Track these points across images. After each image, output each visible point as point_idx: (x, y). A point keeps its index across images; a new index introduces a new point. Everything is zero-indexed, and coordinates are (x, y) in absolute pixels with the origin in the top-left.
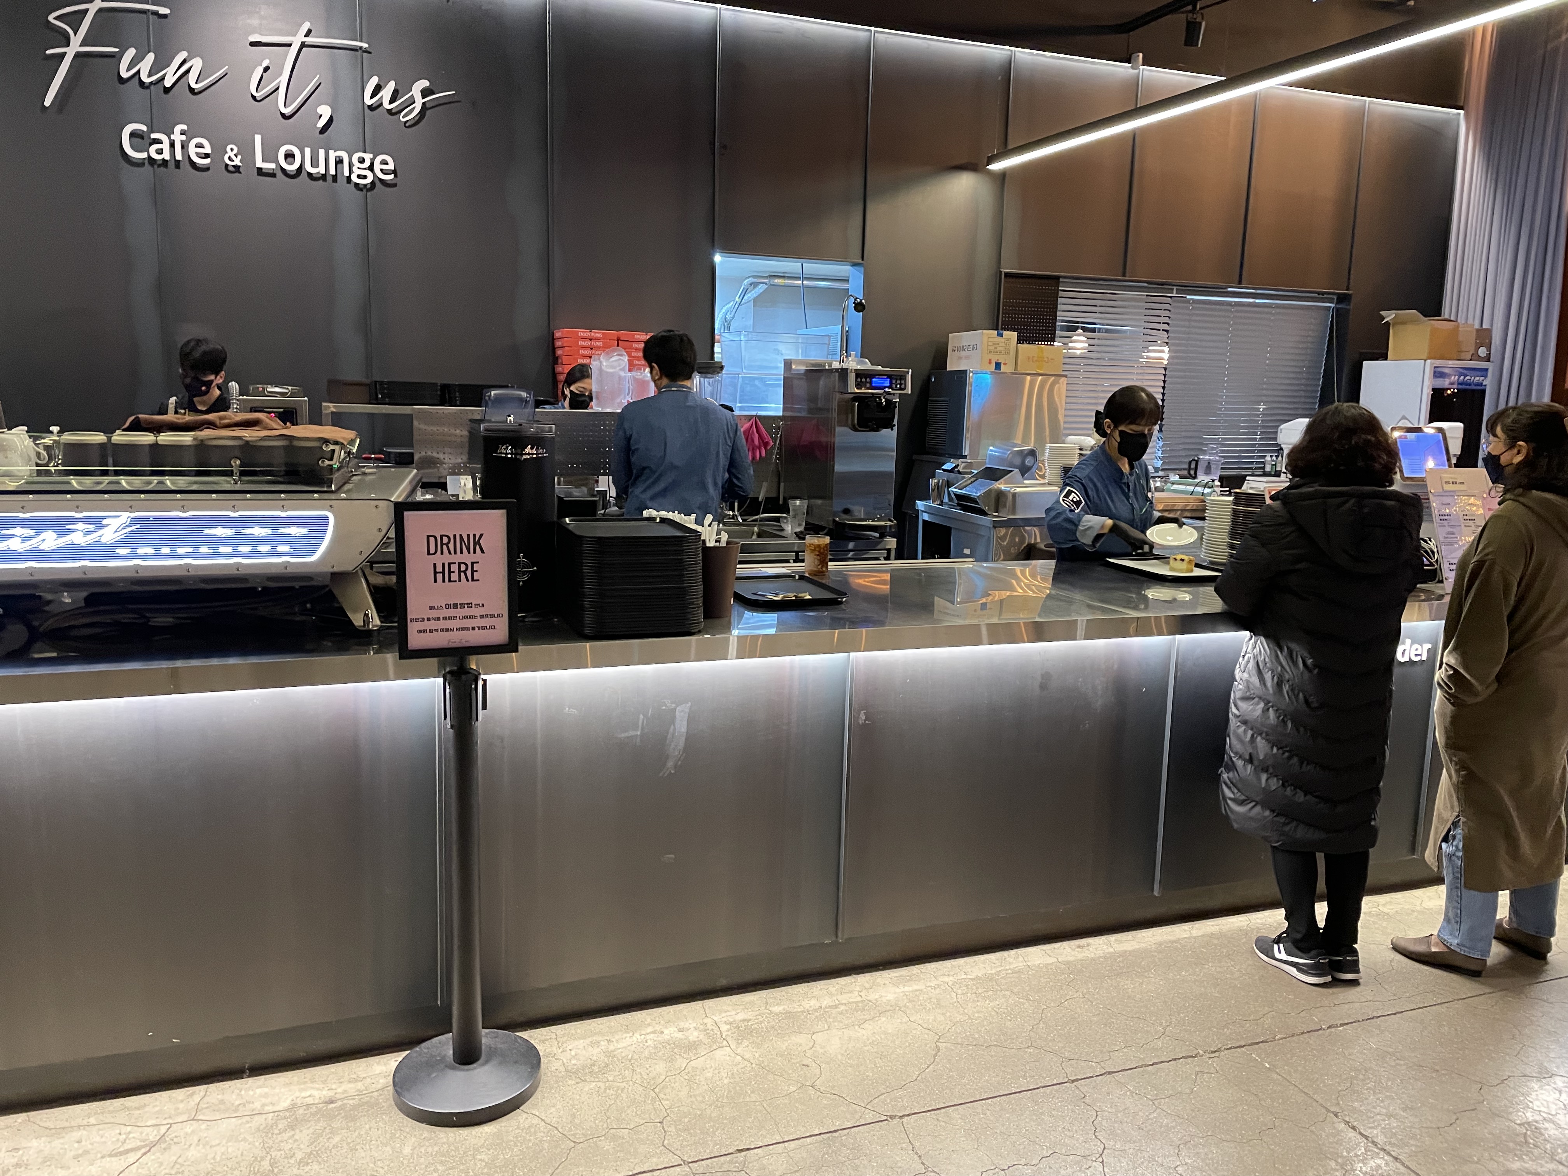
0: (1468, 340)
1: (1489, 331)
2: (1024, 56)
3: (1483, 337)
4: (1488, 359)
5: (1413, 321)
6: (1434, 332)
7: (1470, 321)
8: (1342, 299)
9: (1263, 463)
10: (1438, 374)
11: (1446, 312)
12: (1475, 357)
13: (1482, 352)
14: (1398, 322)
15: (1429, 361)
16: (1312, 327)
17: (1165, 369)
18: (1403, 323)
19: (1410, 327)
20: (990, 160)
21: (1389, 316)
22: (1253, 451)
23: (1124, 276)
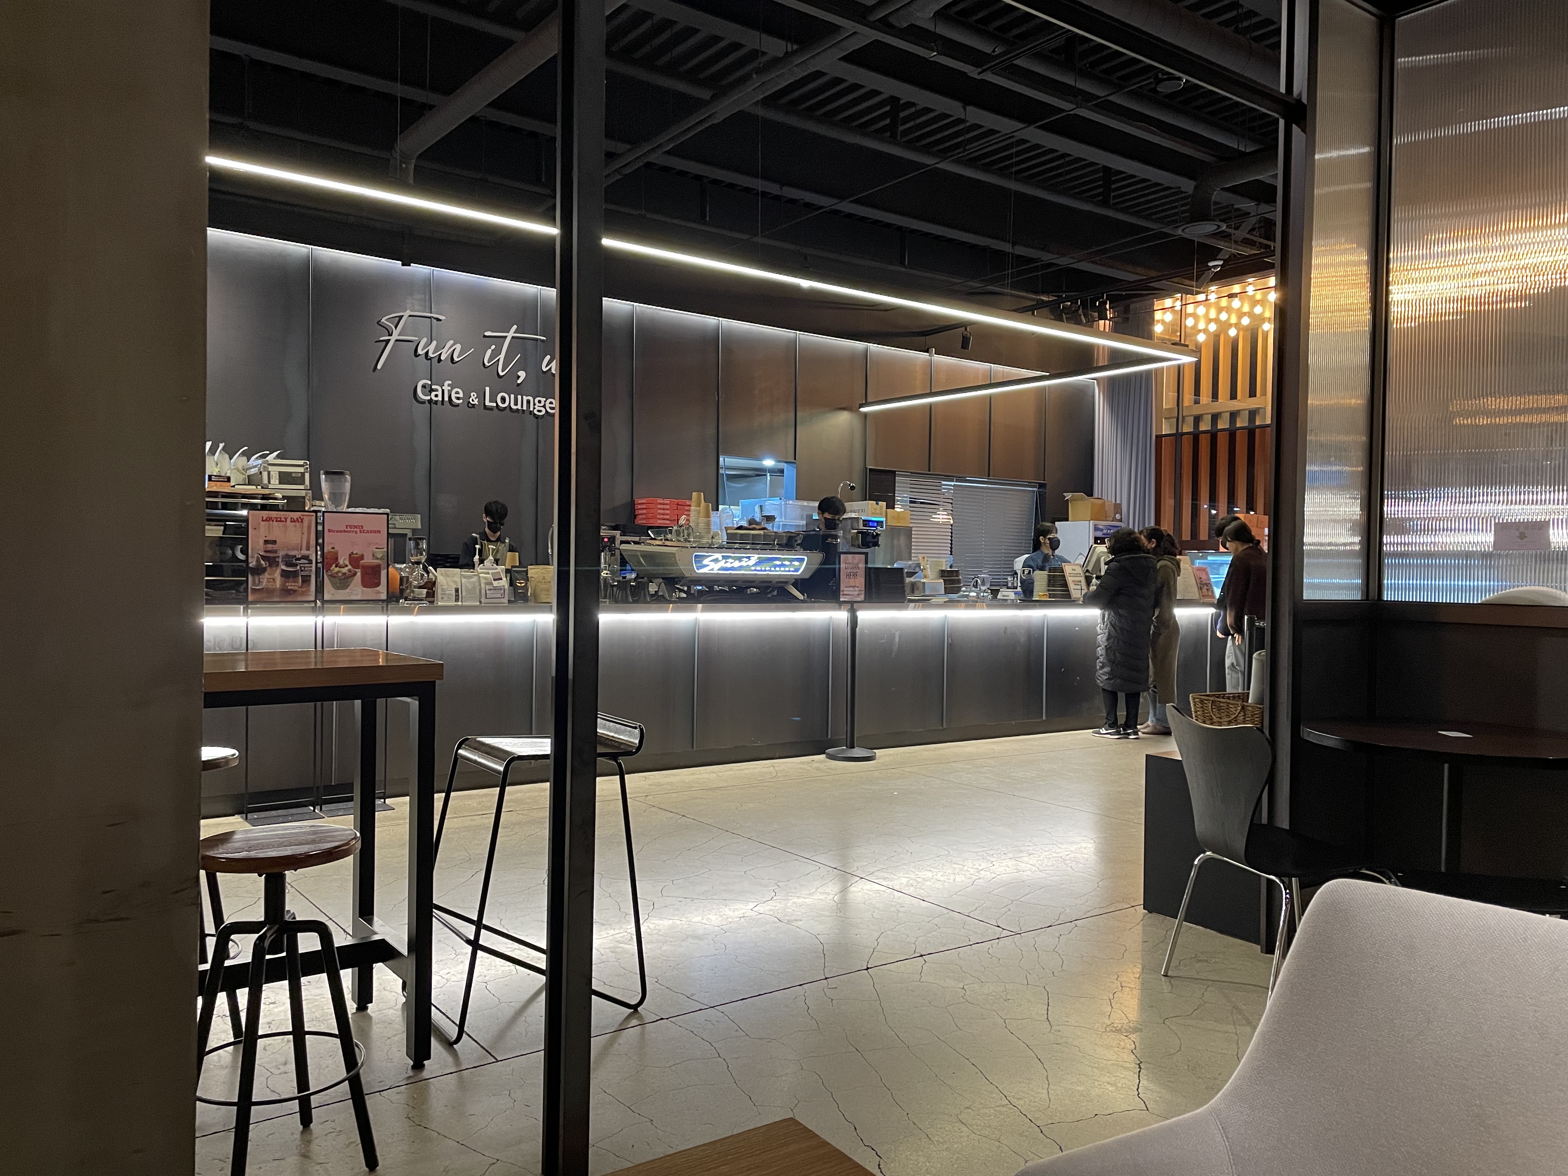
0: (1110, 510)
1: (1120, 505)
2: (873, 347)
3: (1118, 508)
4: (1121, 520)
5: (1082, 499)
6: (1093, 505)
7: (1109, 499)
8: (1041, 486)
9: (1007, 582)
10: (1096, 529)
11: (1096, 495)
12: (1114, 519)
13: (1118, 516)
14: (1073, 499)
15: (1091, 522)
16: (1026, 502)
17: (952, 525)
18: (1076, 500)
19: (1080, 502)
20: (861, 406)
21: (1068, 496)
22: (1000, 575)
23: (929, 471)
